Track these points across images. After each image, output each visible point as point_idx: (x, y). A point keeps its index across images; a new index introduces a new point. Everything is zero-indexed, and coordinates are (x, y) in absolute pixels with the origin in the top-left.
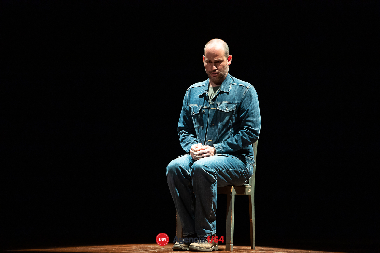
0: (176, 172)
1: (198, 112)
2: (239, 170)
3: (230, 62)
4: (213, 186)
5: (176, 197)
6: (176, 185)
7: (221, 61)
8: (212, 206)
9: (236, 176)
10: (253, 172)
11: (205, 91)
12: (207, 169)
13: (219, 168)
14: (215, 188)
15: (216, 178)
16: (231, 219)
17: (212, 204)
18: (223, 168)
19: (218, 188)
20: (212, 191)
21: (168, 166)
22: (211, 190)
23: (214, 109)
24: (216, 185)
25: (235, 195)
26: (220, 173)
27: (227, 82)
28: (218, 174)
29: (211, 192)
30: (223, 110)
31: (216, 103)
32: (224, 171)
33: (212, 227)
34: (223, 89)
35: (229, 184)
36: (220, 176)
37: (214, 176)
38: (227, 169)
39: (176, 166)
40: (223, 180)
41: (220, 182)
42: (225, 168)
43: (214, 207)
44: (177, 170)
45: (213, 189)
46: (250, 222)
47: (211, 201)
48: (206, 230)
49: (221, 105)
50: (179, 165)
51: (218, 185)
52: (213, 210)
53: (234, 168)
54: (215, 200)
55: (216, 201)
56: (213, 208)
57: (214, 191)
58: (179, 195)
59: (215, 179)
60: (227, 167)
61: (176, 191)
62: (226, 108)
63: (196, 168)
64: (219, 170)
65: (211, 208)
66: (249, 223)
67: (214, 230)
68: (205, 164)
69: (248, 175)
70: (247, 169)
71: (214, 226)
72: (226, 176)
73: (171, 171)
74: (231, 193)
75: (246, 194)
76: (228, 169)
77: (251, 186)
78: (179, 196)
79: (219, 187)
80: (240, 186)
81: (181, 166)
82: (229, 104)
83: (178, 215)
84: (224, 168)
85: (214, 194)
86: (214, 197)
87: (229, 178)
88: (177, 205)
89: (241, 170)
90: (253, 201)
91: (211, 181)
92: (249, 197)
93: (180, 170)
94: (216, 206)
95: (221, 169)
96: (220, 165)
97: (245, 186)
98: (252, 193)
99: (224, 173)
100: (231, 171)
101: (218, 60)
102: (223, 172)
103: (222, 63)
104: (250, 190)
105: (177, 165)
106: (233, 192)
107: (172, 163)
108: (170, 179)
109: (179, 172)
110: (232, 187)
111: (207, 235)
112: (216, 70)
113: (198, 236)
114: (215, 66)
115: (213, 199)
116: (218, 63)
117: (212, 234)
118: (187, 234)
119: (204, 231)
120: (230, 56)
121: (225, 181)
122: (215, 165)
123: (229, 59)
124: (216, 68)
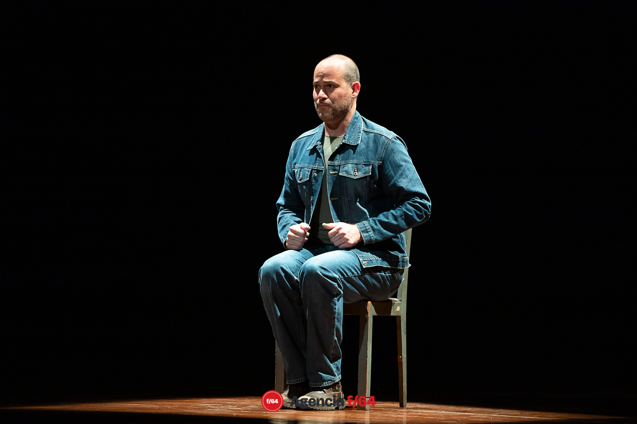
0: (276, 278)
1: (307, 177)
2: (381, 275)
3: (356, 94)
4: (336, 301)
5: (275, 320)
6: (276, 299)
8: (334, 334)
9: (374, 285)
10: (403, 277)
11: (317, 142)
12: (327, 273)
13: (347, 271)
14: (339, 305)
15: (341, 288)
16: (367, 357)
17: (335, 332)
19: (344, 304)
20: (335, 310)
21: (262, 267)
22: (333, 307)
23: (334, 172)
24: (342, 299)
25: (374, 317)
26: (349, 280)
27: (354, 128)
28: (345, 282)
29: (333, 311)
30: (349, 176)
31: (337, 162)
32: (355, 277)
33: (334, 370)
34: (349, 140)
35: (364, 298)
36: (348, 285)
37: (338, 284)
38: (359, 273)
39: (275, 267)
40: (352, 291)
41: (347, 294)
42: (356, 271)
43: (338, 336)
44: (278, 274)
45: (337, 307)
46: (399, 361)
47: (333, 325)
48: (324, 375)
49: (346, 168)
50: (281, 266)
51: (345, 299)
52: (336, 340)
54: (339, 325)
55: (341, 325)
56: (336, 338)
57: (338, 309)
58: (279, 314)
59: (340, 290)
60: (359, 270)
61: (275, 309)
62: (355, 171)
63: (307, 271)
65: (333, 338)
66: (397, 364)
67: (338, 375)
68: (322, 264)
71: (337, 368)
72: (358, 284)
73: (267, 275)
74: (367, 313)
75: (392, 314)
77: (400, 301)
78: (280, 316)
79: (346, 303)
80: (381, 301)
81: (285, 268)
82: (359, 165)
84: (354, 272)
85: (338, 315)
86: (337, 319)
87: (363, 287)
88: (277, 332)
90: (403, 325)
91: (333, 293)
92: (396, 319)
93: (283, 274)
94: (341, 335)
95: (350, 274)
96: (348, 266)
98: (402, 313)
99: (355, 279)
101: (330, 82)
102: (353, 277)
104: (398, 309)
105: (276, 265)
106: (371, 310)
107: (269, 263)
108: (265, 290)
109: (281, 277)
110: (369, 302)
111: (327, 383)
112: (325, 99)
113: (312, 385)
114: (324, 91)
115: (336, 323)
116: (330, 87)
117: (334, 381)
118: (293, 382)
119: (321, 376)
120: (357, 84)
121: (356, 293)
122: (340, 266)
123: (356, 88)
124: (325, 96)
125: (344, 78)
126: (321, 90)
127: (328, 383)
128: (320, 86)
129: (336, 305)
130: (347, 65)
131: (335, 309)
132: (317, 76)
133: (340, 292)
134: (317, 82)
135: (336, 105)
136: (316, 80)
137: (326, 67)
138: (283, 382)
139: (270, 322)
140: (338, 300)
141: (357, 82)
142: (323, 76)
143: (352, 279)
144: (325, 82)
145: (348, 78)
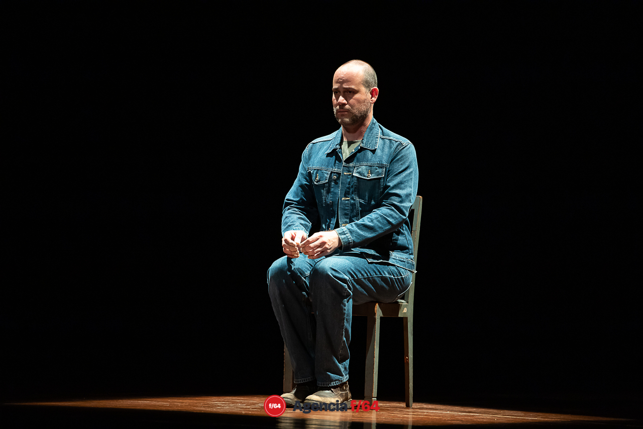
1: (326, 179)
2: (389, 277)
3: (374, 99)
4: (346, 302)
6: (283, 300)
7: (355, 92)
8: (343, 335)
9: (383, 287)
10: (411, 280)
11: (336, 145)
12: (337, 275)
13: (357, 273)
14: (349, 306)
15: (350, 289)
16: (374, 357)
17: (344, 332)
18: (363, 272)
19: (353, 306)
21: (270, 269)
22: (342, 308)
23: (348, 174)
24: (351, 300)
25: (381, 317)
26: (358, 281)
27: (372, 133)
28: (355, 284)
29: (343, 312)
30: (363, 177)
32: (365, 278)
33: (342, 370)
34: (366, 144)
35: (372, 300)
36: (358, 287)
37: (348, 286)
38: (369, 274)
40: (362, 293)
41: (356, 296)
42: (366, 273)
43: (347, 337)
45: (346, 308)
46: (405, 361)
47: (342, 327)
48: (332, 375)
49: (360, 169)
51: (354, 301)
52: (344, 341)
53: (381, 274)
54: (348, 326)
56: (344, 339)
57: (348, 310)
59: (350, 291)
60: (369, 272)
62: (368, 173)
64: (355, 276)
65: (342, 338)
67: (346, 375)
68: (333, 266)
69: (404, 286)
70: (402, 276)
71: (345, 368)
72: (367, 286)
74: (375, 314)
75: (400, 316)
76: (371, 275)
77: (408, 303)
79: (356, 304)
80: (389, 303)
82: (372, 167)
83: (286, 349)
84: (364, 274)
85: (347, 316)
86: (346, 320)
87: (372, 289)
88: (285, 333)
89: (392, 276)
90: (410, 327)
91: (343, 294)
92: (404, 320)
94: (349, 335)
95: (360, 276)
96: (358, 268)
97: (398, 302)
98: (409, 314)
99: (364, 281)
100: (376, 278)
101: (350, 88)
102: (363, 279)
103: (357, 96)
104: (405, 310)
106: (378, 313)
107: (277, 264)
108: (273, 290)
110: (377, 304)
111: (334, 382)
112: (344, 104)
113: (320, 384)
114: (343, 97)
115: (345, 324)
116: (350, 93)
117: (342, 381)
118: (301, 381)
119: (329, 375)
120: (375, 89)
121: (365, 294)
122: (350, 268)
123: (374, 93)
124: (345, 101)
125: (363, 84)
126: (341, 96)
127: (336, 383)
128: (340, 92)
129: (345, 306)
130: (366, 70)
131: (345, 310)
132: (337, 82)
133: (350, 293)
134: (336, 89)
135: (356, 111)
136: (335, 86)
137: (345, 73)
138: (291, 381)
139: (278, 322)
140: (348, 301)
141: (375, 87)
142: (342, 81)
143: (361, 280)
144: (345, 88)
145: (367, 84)
